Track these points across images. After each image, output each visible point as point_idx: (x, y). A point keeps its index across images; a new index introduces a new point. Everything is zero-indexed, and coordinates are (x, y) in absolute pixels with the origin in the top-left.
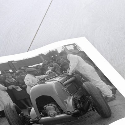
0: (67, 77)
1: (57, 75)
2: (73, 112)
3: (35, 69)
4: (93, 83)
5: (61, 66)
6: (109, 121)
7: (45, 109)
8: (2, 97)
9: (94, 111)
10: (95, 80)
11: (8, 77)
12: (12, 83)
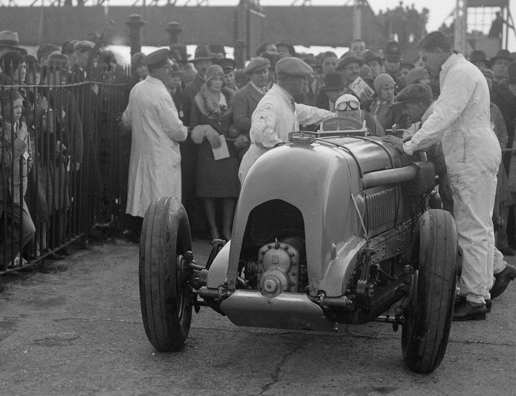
0: (392, 155)
1: (364, 129)
2: (332, 300)
3: (309, 69)
4: (460, 223)
5: (399, 99)
6: (416, 387)
7: (260, 257)
8: (157, 164)
9: (395, 329)
10: (473, 212)
11: (209, 85)
12: (211, 113)
